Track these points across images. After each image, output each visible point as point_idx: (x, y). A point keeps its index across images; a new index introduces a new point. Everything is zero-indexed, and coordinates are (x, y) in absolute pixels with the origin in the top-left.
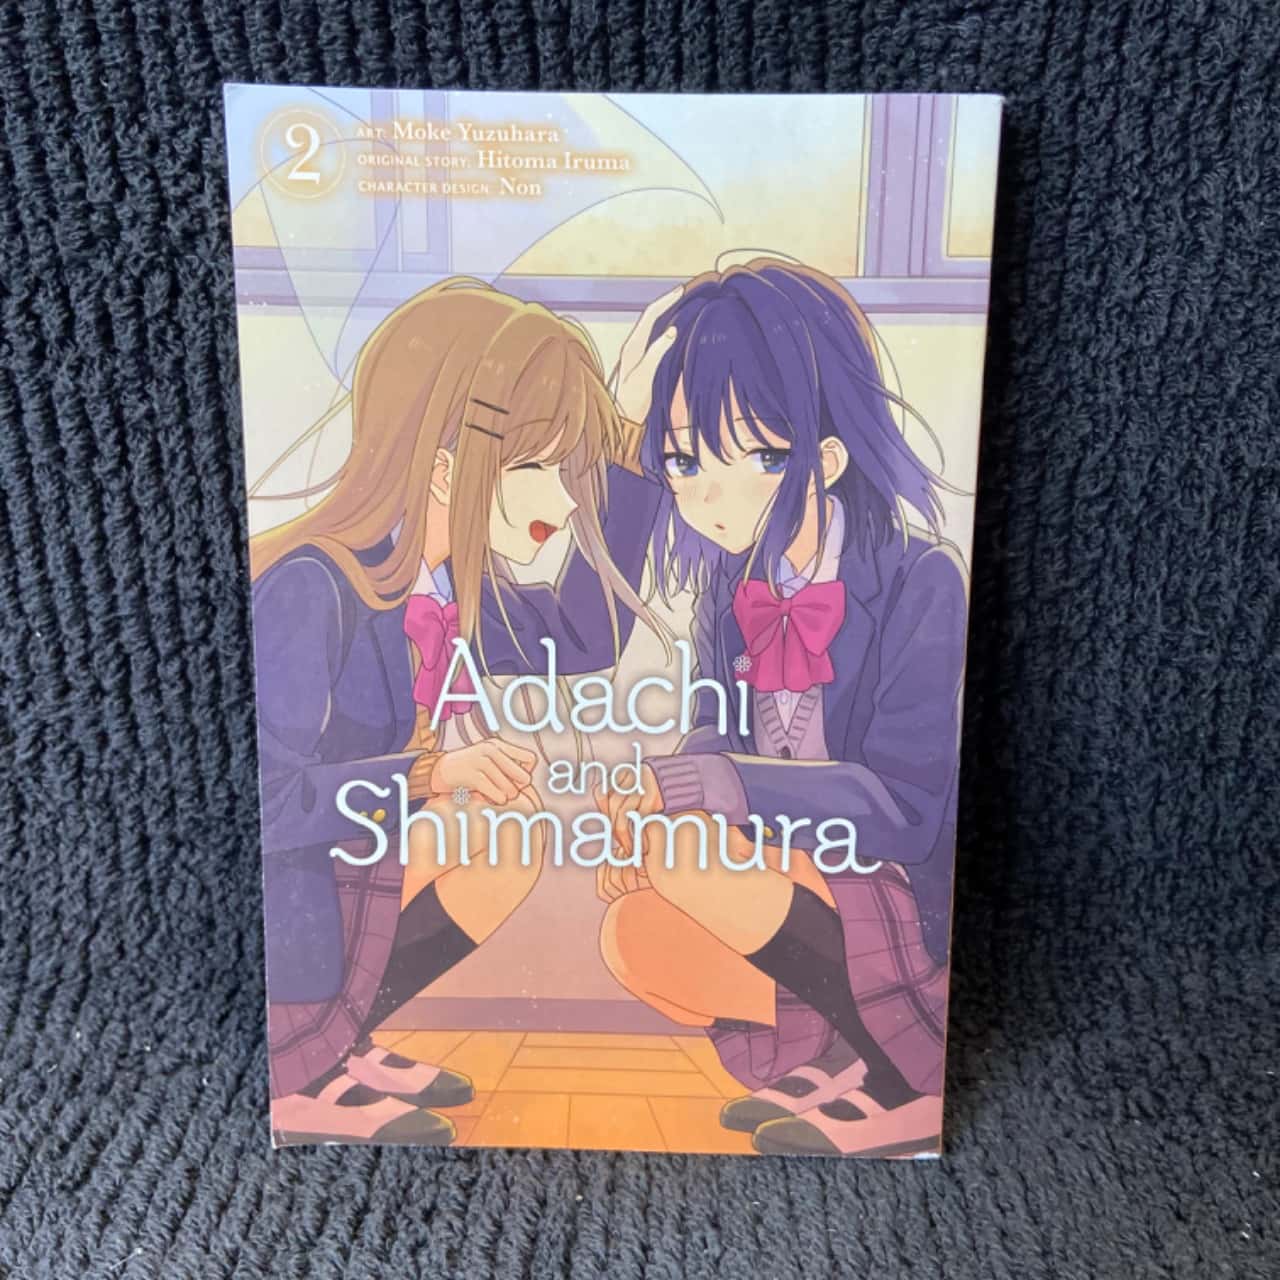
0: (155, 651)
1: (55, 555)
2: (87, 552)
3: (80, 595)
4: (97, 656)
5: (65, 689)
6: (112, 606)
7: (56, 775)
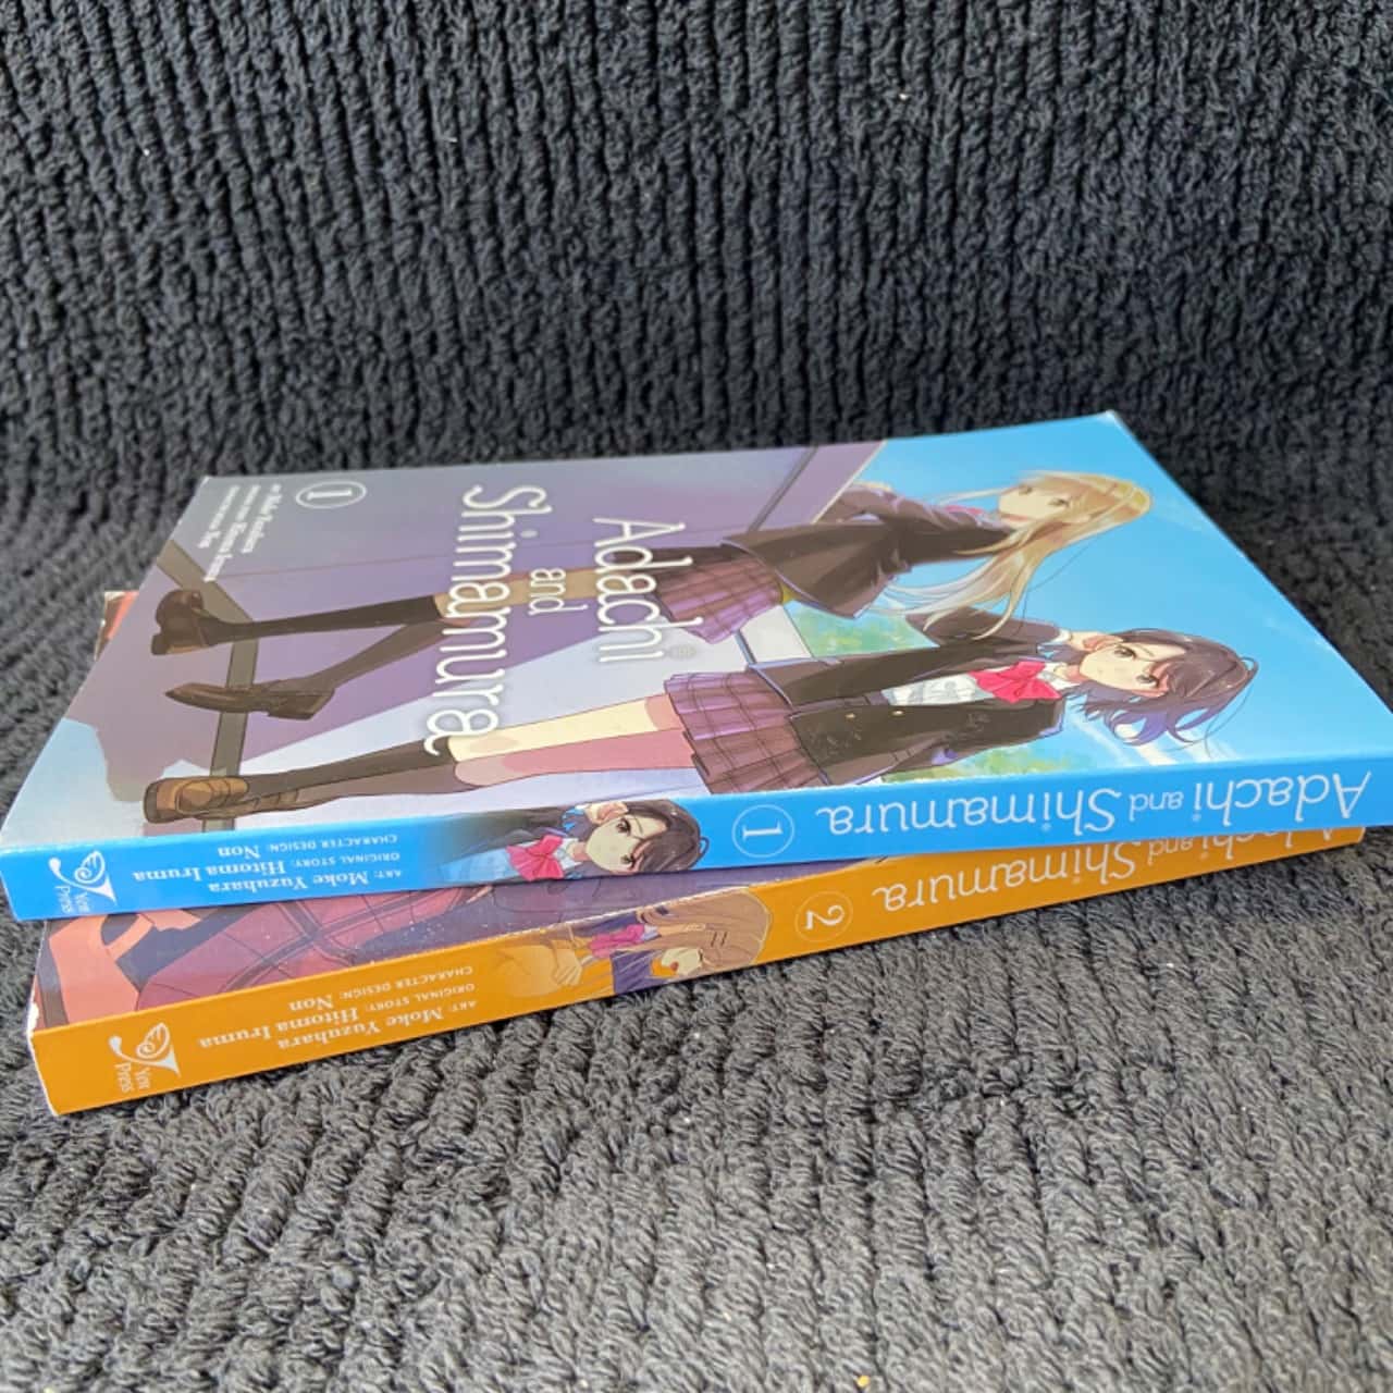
0: (248, 168)
1: (153, 70)
2: (180, 69)
3: (178, 111)
4: (199, 174)
5: (174, 210)
6: (207, 124)
7: (173, 298)
